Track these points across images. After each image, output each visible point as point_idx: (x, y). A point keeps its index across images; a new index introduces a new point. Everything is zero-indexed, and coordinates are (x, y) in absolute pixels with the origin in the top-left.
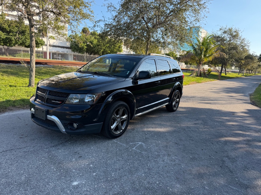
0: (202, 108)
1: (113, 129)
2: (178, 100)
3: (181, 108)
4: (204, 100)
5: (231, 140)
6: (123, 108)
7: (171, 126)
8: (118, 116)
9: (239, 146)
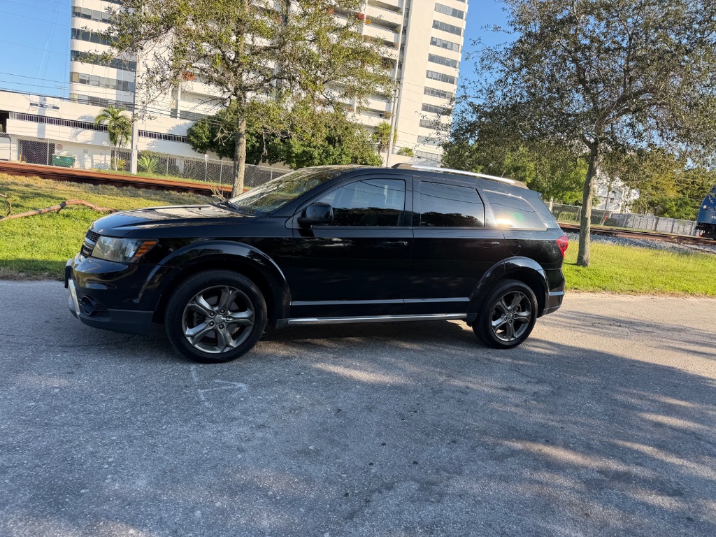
0: (638, 362)
1: (192, 337)
2: (525, 314)
3: (548, 346)
4: (704, 344)
5: (546, 455)
6: (234, 290)
7: (411, 375)
8: (216, 309)
9: (544, 476)
